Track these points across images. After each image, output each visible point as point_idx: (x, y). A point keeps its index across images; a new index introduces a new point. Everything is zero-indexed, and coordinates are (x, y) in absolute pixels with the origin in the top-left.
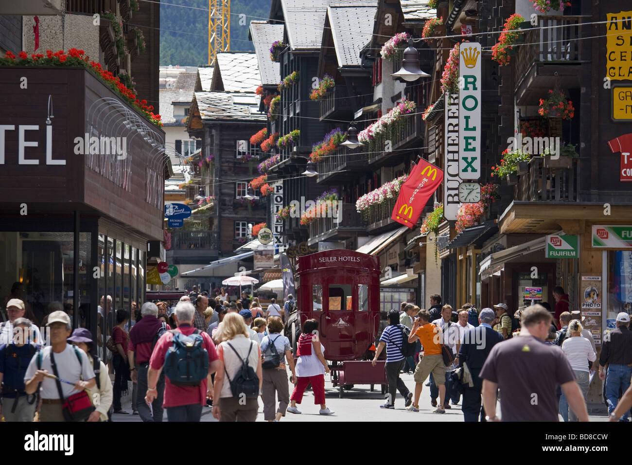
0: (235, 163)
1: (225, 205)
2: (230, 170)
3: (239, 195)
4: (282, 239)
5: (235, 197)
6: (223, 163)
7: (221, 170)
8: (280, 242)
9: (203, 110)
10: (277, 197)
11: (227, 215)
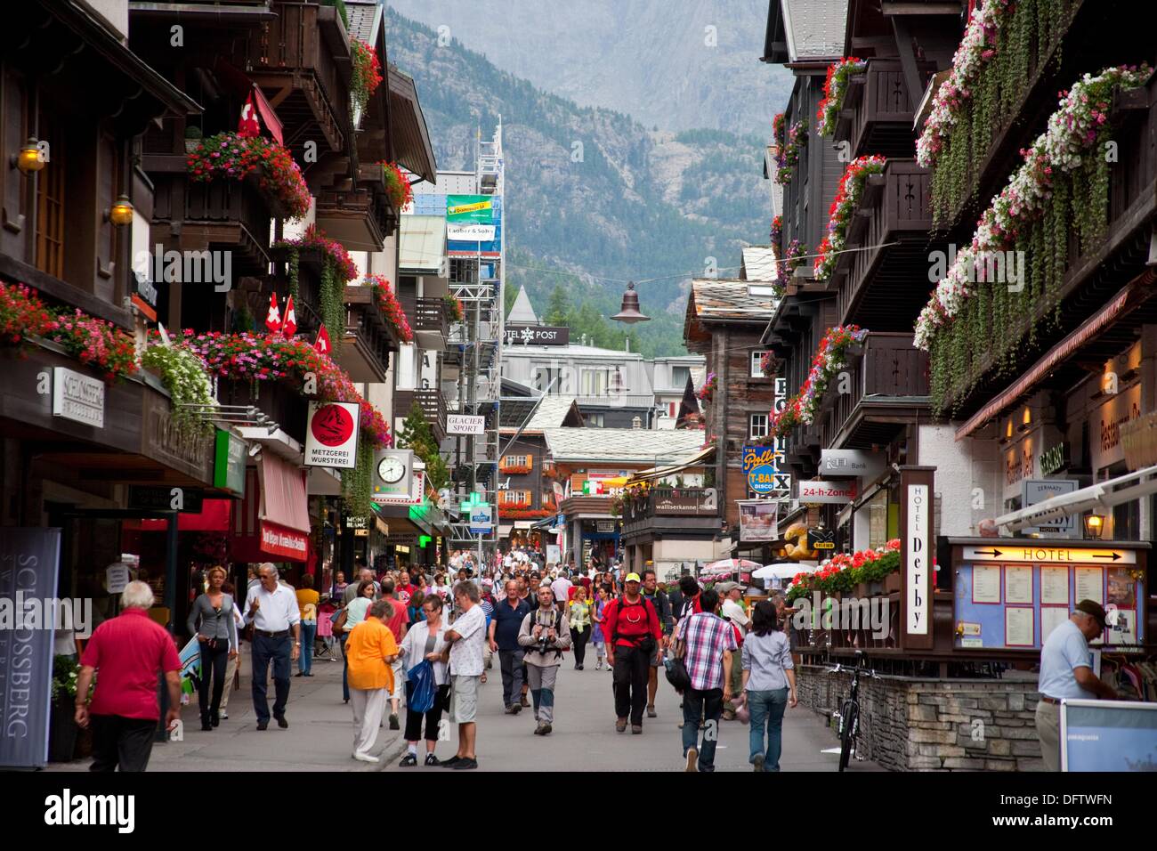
0: (749, 385)
1: (733, 449)
2: (741, 395)
3: (755, 434)
4: (789, 480)
5: (749, 437)
6: (729, 384)
7: (728, 396)
8: (785, 487)
9: (701, 304)
10: (779, 402)
11: (737, 465)
